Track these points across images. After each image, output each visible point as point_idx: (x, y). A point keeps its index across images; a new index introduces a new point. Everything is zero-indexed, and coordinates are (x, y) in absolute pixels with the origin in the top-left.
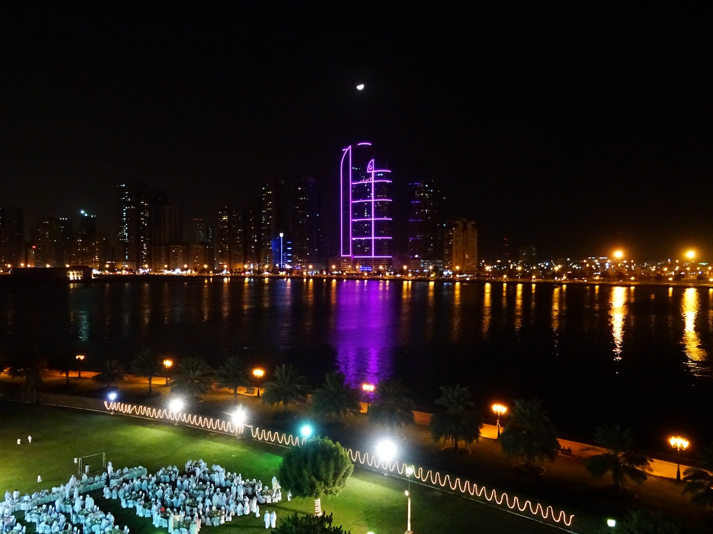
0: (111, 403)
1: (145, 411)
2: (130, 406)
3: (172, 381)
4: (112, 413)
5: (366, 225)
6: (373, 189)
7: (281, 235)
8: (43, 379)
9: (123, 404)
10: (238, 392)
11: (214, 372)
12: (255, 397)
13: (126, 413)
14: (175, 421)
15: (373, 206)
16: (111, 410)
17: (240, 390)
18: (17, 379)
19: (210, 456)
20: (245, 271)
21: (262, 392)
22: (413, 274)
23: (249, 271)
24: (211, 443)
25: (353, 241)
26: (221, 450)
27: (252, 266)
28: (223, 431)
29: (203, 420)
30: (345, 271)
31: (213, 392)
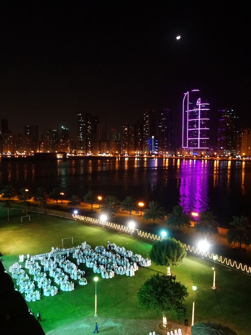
0: (75, 215)
1: (90, 219)
2: (83, 217)
3: (102, 206)
4: (76, 220)
5: (195, 132)
6: (199, 114)
7: (153, 137)
8: (47, 203)
9: (80, 216)
10: (131, 213)
11: (120, 203)
12: (139, 216)
13: (82, 220)
14: (103, 225)
15: (199, 122)
16: (75, 218)
17: (133, 212)
18: (37, 202)
19: (118, 242)
20: (135, 154)
21: (143, 214)
22: (220, 157)
23: (137, 154)
24: (119, 236)
25: (189, 140)
26: (123, 240)
27: (138, 152)
28: (124, 231)
29: (115, 225)
30: (184, 155)
31: (120, 212)
